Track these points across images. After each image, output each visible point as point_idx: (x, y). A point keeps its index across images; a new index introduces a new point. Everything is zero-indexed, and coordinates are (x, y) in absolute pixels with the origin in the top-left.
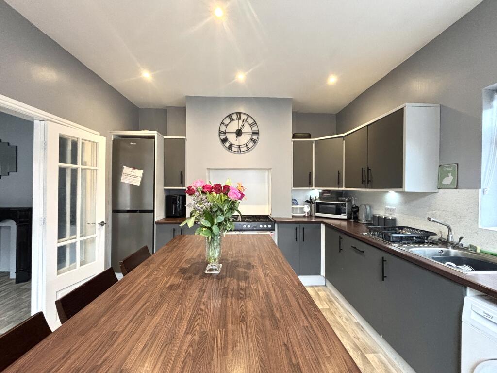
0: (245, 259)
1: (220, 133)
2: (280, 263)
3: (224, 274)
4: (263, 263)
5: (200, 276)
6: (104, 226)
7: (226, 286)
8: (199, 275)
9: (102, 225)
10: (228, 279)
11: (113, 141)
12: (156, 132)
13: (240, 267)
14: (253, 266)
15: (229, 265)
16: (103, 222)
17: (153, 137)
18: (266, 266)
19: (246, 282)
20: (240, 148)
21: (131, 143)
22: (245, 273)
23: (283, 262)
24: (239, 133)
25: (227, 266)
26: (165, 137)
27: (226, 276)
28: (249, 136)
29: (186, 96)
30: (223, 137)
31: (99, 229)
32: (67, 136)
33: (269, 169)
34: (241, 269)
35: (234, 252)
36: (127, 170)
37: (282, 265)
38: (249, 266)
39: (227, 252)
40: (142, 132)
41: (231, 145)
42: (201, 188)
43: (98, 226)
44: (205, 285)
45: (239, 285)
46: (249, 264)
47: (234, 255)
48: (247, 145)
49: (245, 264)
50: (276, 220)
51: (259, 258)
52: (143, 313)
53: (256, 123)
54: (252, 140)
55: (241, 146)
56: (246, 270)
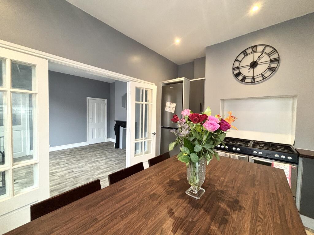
0: (234, 194)
1: (234, 69)
2: (286, 221)
3: (202, 202)
4: (257, 209)
5: (179, 195)
6: (155, 135)
7: (195, 220)
8: (180, 193)
9: (154, 135)
10: (202, 211)
11: (162, 88)
12: (184, 78)
13: (223, 200)
14: (241, 207)
15: (213, 193)
16: (155, 133)
17: (182, 82)
18: (260, 215)
19: (219, 228)
20: (254, 79)
21: (170, 88)
22: (226, 213)
23: (292, 221)
24: (254, 65)
25: (210, 194)
26: (191, 80)
27: (201, 207)
28: (267, 66)
29: (206, 47)
30: (236, 72)
31: (153, 136)
32: (140, 87)
33: (293, 97)
34: (223, 205)
35: (226, 180)
36: (168, 104)
37: (290, 225)
38: (235, 205)
39: (219, 178)
40: (176, 79)
41: (245, 78)
42: (187, 116)
43: (152, 135)
44: (178, 206)
45: (210, 227)
46: (237, 202)
47: (225, 184)
48: (262, 75)
49: (231, 200)
50: (301, 153)
51: (254, 198)
52: (121, 210)
53: (276, 51)
54: (270, 68)
55: (255, 77)
56: (228, 209)
